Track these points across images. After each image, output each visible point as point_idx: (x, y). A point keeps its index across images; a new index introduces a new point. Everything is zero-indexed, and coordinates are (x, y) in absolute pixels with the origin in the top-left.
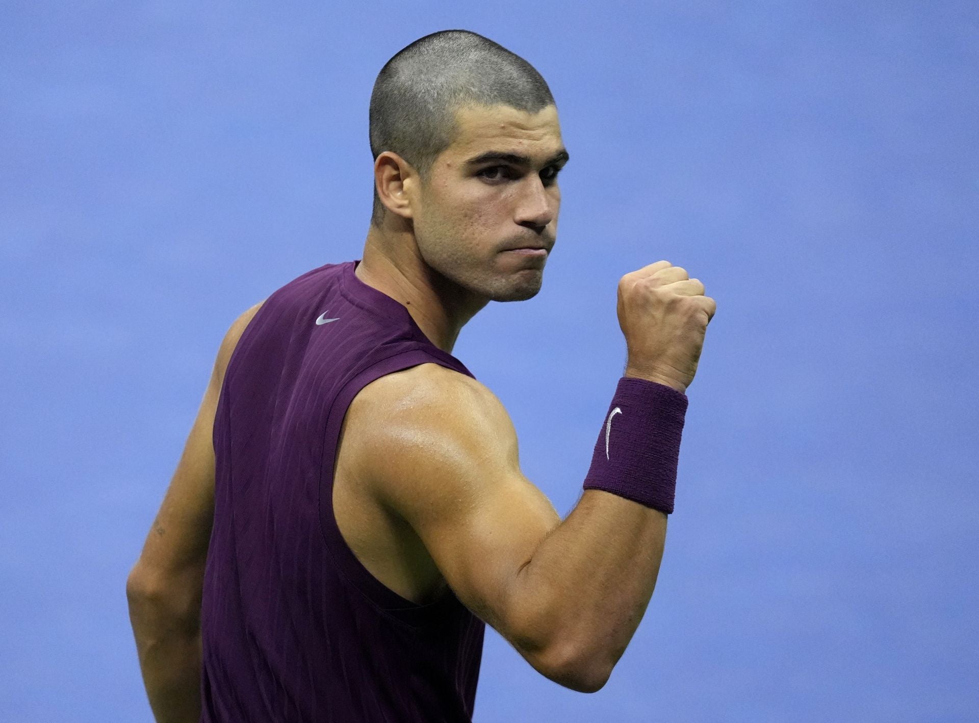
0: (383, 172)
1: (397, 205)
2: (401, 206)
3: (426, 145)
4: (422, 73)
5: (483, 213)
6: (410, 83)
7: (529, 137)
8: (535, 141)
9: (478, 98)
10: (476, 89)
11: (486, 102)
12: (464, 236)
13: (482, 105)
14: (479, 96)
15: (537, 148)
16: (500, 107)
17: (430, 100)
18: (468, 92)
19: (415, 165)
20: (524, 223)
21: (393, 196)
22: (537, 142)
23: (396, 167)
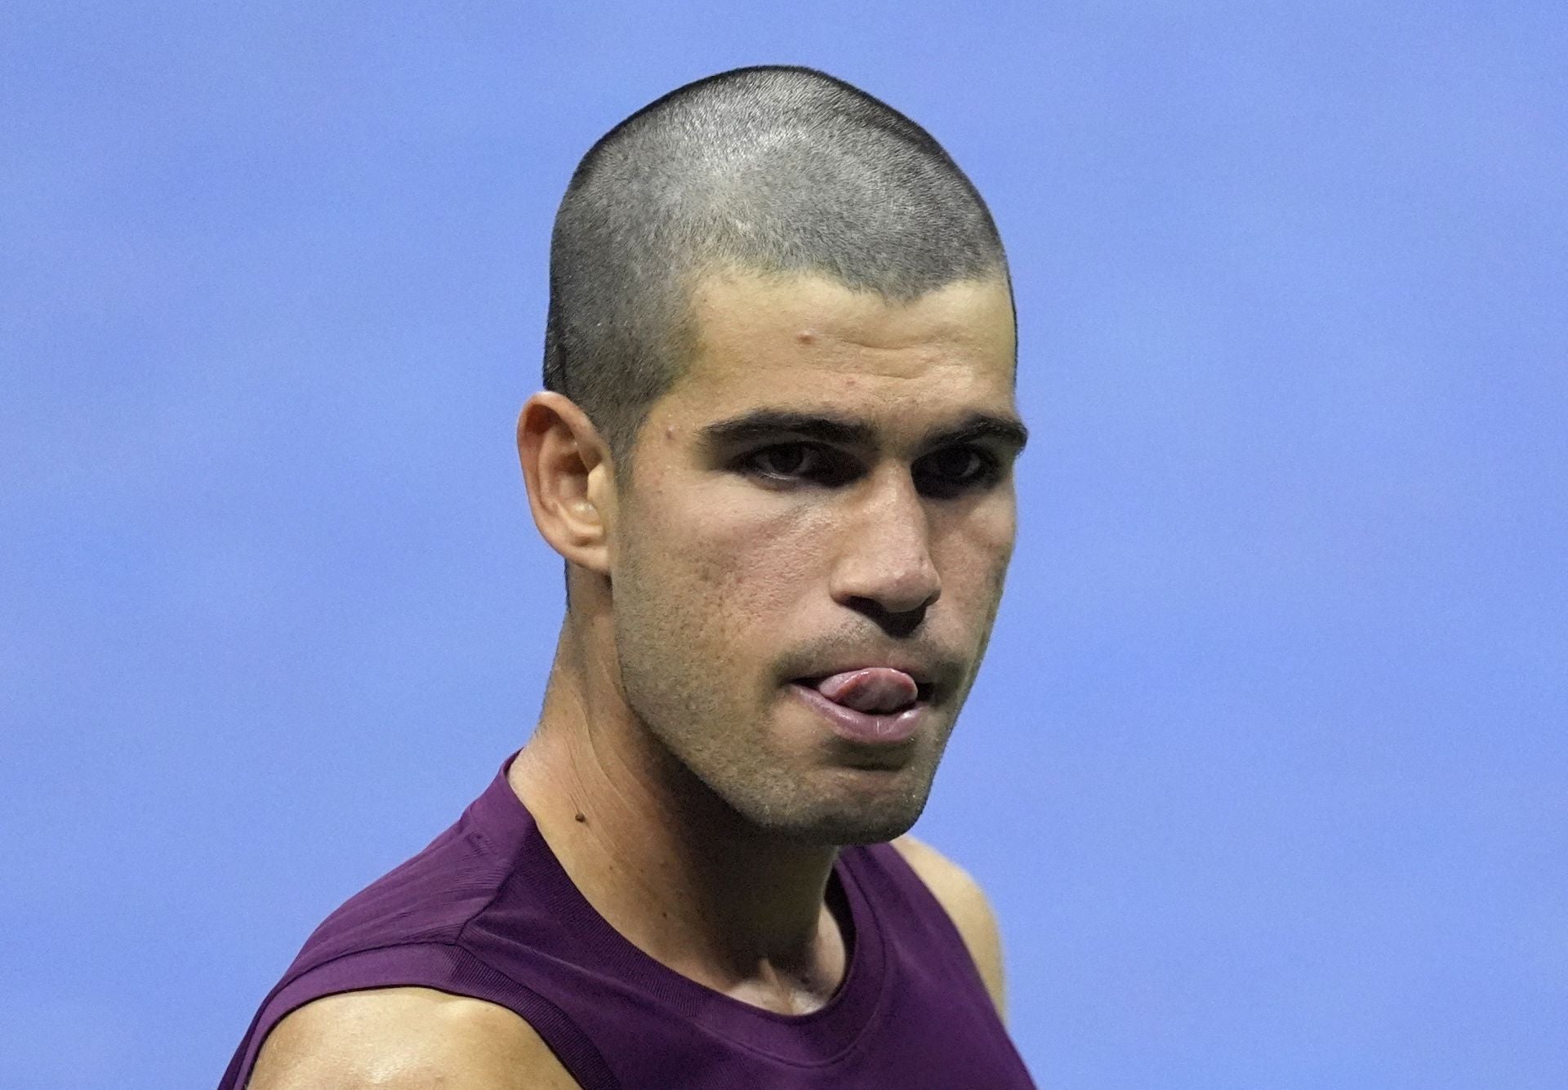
0: (539, 447)
1: (577, 537)
2: (585, 542)
3: (627, 376)
4: (637, 176)
5: (745, 573)
6: (605, 202)
7: (880, 369)
8: (897, 380)
9: (749, 250)
10: (749, 226)
11: (767, 266)
12: (702, 634)
13: (757, 271)
14: (751, 244)
15: (900, 399)
16: (801, 280)
17: (638, 251)
18: (727, 229)
19: (607, 430)
20: (856, 602)
21: (568, 510)
22: (907, 382)
23: (567, 433)
